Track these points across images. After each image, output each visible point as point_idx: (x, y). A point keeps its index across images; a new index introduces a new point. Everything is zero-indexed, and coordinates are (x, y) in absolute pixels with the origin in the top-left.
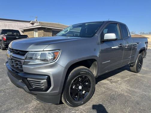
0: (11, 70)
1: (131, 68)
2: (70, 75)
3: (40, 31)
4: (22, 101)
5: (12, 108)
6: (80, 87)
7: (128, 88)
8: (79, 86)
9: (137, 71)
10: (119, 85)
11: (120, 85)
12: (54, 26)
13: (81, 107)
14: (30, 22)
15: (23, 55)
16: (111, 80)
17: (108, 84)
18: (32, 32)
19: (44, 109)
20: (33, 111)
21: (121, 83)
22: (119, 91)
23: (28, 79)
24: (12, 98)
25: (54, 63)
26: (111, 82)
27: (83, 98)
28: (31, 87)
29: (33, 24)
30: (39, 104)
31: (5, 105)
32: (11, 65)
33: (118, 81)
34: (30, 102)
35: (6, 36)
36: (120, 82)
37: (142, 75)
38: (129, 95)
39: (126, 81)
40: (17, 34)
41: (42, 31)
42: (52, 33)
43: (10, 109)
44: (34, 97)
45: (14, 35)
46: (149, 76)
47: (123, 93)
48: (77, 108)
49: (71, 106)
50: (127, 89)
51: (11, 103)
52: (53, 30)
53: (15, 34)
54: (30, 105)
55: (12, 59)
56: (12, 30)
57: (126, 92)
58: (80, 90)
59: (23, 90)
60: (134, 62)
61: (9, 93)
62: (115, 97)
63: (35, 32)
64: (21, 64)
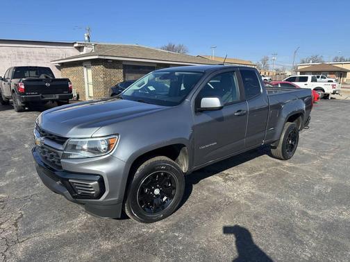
0: (42, 164)
1: (273, 151)
2: (138, 172)
3: (97, 67)
4: (63, 214)
5: (48, 226)
6: (157, 192)
7: (253, 191)
8: (154, 190)
9: (285, 157)
10: (238, 186)
11: (240, 184)
12: (126, 55)
13: (159, 223)
14: (73, 44)
15: (62, 143)
16: (227, 175)
17: (218, 183)
18: (80, 68)
19: (99, 227)
20: (80, 229)
21: (243, 182)
22: (233, 196)
23: (70, 181)
24: (46, 210)
25: (108, 155)
26: (226, 180)
27: (163, 208)
28: (76, 193)
29: (80, 48)
30: (90, 219)
31: (35, 221)
32: (42, 156)
33: (241, 176)
34: (76, 216)
35: (23, 82)
36: (243, 179)
37: (292, 165)
38: (247, 202)
39: (255, 177)
40: (47, 77)
41: (101, 67)
42: (122, 71)
43: (44, 227)
44: (81, 208)
45: (41, 80)
46: (304, 168)
47: (238, 199)
48: (151, 225)
49: (141, 221)
50: (250, 192)
51: (45, 218)
52: (124, 63)
53: (43, 77)
54: (76, 221)
55: (42, 148)
56: (36, 67)
57: (246, 198)
58: (157, 196)
59: (63, 197)
60: (276, 139)
61: (40, 202)
62: (222, 206)
63: (85, 69)
64: (58, 156)
